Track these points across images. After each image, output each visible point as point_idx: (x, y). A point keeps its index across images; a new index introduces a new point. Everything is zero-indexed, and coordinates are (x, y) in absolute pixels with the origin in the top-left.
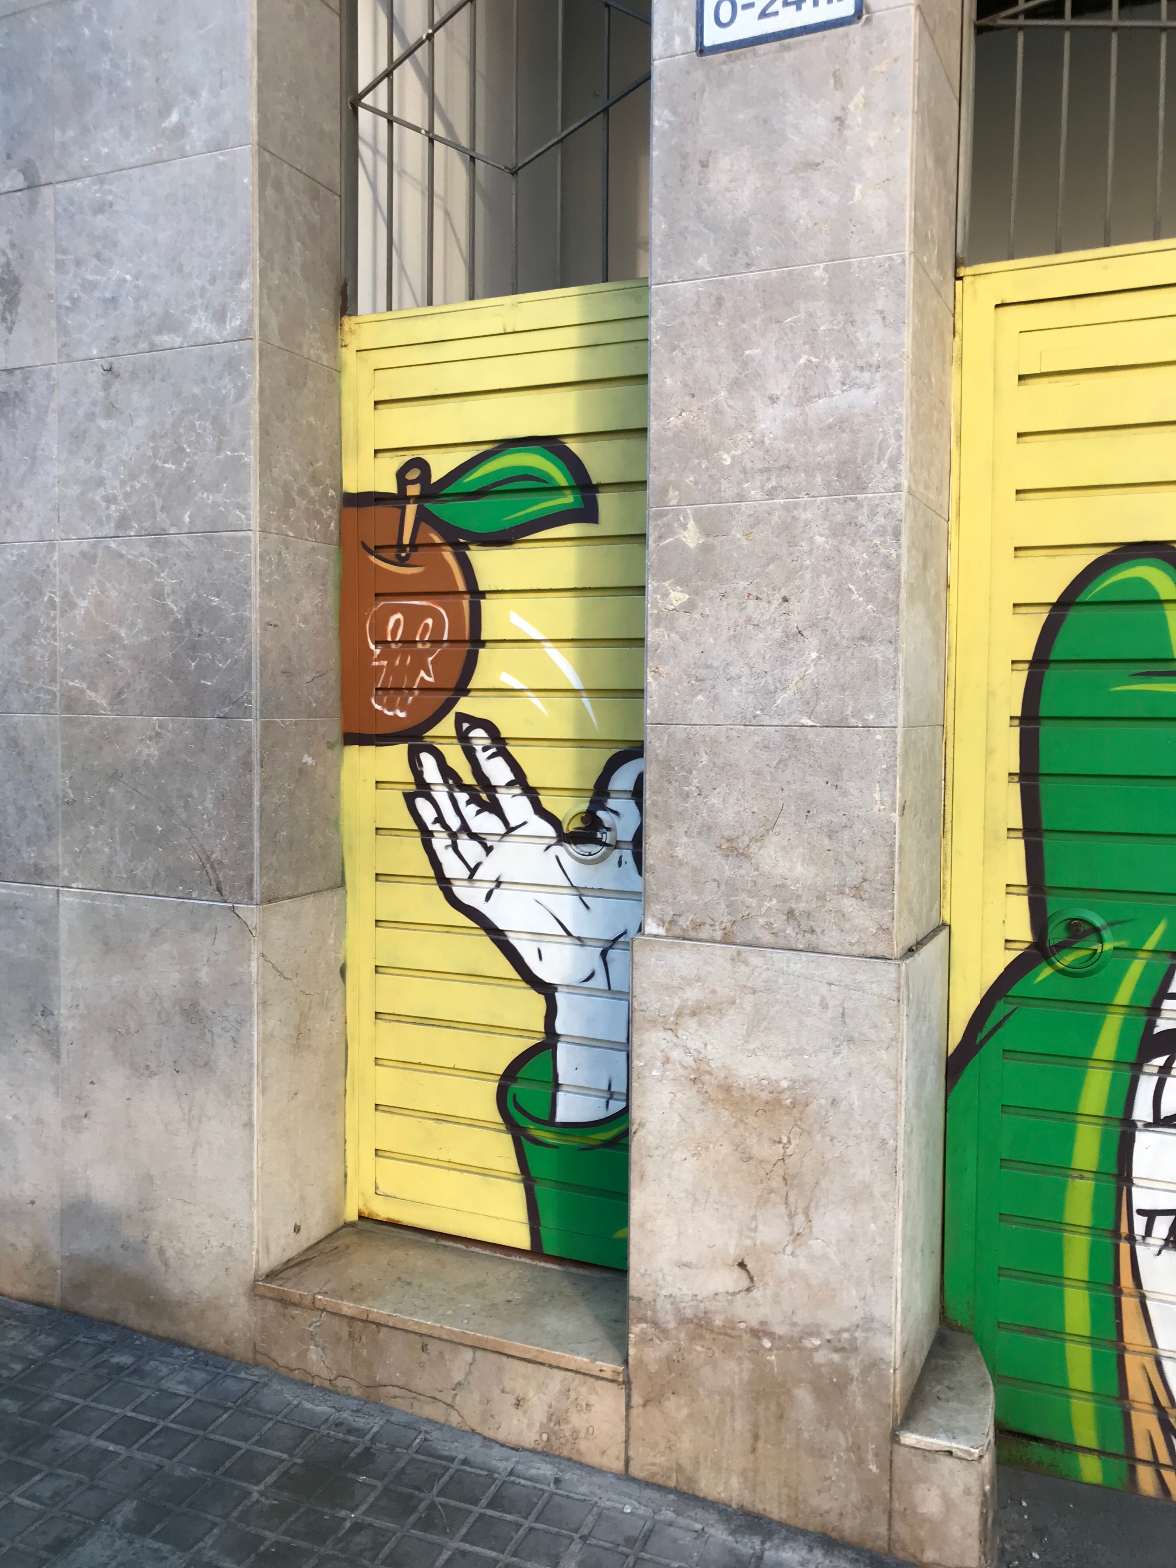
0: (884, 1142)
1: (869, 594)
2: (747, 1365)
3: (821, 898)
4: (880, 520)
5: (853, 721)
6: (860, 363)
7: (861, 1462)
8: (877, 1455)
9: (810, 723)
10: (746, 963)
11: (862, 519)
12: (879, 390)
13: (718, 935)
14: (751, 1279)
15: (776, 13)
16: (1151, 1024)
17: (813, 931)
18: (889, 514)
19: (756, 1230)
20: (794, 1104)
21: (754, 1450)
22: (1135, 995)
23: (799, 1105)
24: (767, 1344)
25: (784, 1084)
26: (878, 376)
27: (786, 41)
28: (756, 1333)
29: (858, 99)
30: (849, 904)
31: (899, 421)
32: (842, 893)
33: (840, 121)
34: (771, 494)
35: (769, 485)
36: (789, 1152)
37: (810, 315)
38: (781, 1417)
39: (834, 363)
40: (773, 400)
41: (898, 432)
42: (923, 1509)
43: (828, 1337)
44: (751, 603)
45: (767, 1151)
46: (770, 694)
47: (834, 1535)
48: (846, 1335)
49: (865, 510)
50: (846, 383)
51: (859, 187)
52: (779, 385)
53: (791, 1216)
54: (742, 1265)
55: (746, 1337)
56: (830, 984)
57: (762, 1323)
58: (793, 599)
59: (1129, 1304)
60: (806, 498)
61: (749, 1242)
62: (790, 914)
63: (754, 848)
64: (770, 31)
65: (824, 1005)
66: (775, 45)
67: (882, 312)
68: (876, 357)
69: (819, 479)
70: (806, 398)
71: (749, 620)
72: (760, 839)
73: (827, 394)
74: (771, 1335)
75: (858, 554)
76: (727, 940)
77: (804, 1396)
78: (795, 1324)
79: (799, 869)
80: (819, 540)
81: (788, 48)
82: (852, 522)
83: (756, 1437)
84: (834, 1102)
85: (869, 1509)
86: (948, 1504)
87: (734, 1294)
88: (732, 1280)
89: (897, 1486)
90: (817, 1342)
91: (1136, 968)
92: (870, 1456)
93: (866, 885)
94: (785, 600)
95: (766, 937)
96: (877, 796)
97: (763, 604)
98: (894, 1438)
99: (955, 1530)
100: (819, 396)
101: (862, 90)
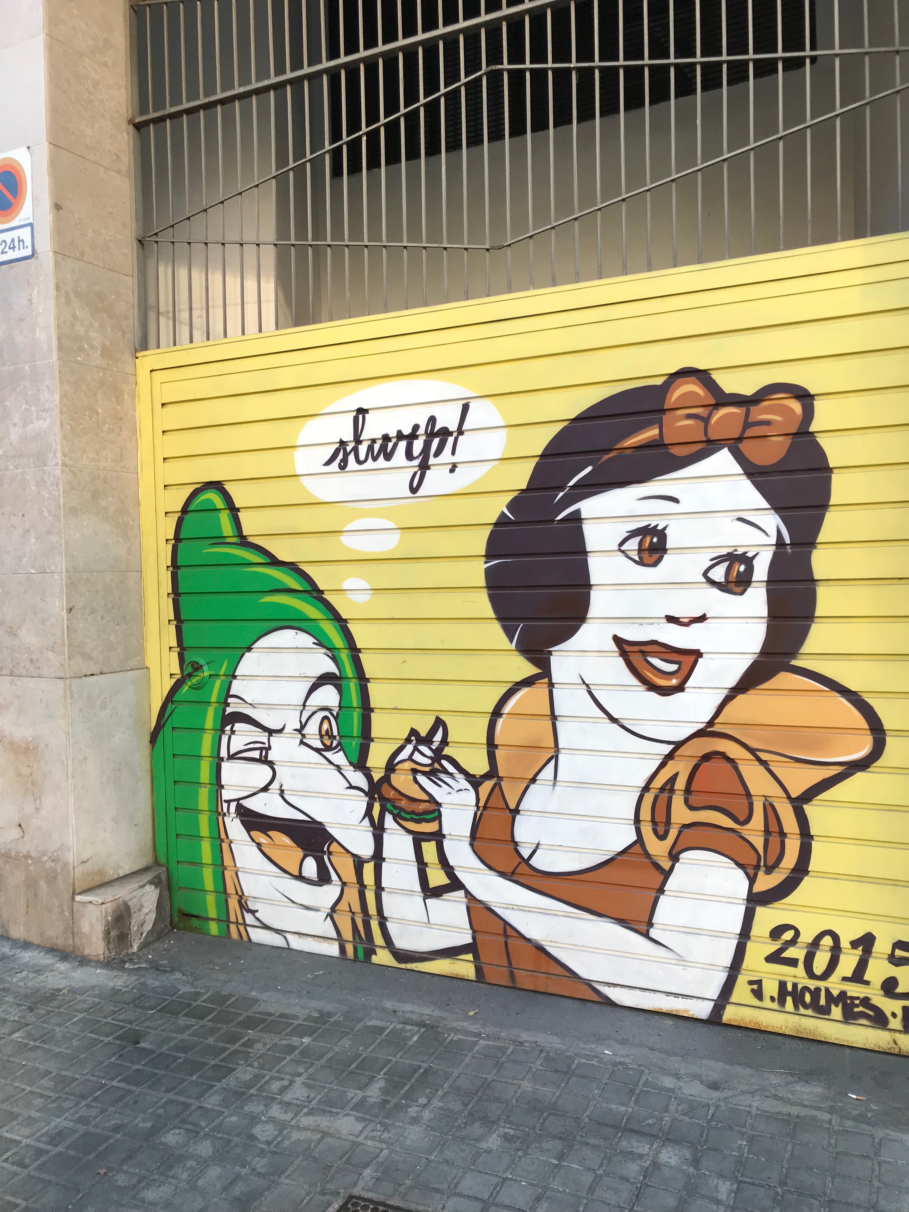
0: (63, 762)
1: (50, 512)
2: (24, 873)
3: (42, 653)
4: (52, 479)
5: (48, 570)
6: (42, 409)
7: (63, 911)
8: (68, 908)
9: (34, 572)
10: (15, 684)
11: (46, 478)
12: (48, 421)
13: (8, 673)
14: (23, 831)
15: (6, 252)
16: (224, 710)
17: (39, 668)
18: (54, 476)
19: (24, 809)
20: (34, 748)
21: (28, 913)
22: (218, 697)
23: (36, 748)
24: (30, 862)
25: (30, 739)
26: (48, 415)
27: (11, 265)
28: (26, 857)
29: (36, 291)
30: (50, 654)
31: (55, 435)
32: (48, 650)
33: (30, 300)
34: (16, 467)
35: (16, 463)
36: (33, 770)
37: (25, 387)
38: (36, 895)
39: (33, 409)
40: (15, 425)
41: (55, 439)
42: (83, 930)
43: (50, 855)
44: (12, 517)
45: (26, 771)
46: (20, 559)
47: (55, 947)
48: (55, 854)
49: (47, 475)
50: (39, 418)
51: (38, 330)
52: (16, 418)
53: (35, 800)
54: (20, 826)
55: (23, 859)
56: (43, 691)
57: (28, 852)
58: (25, 515)
59: (225, 846)
60: (28, 469)
61: (22, 815)
62: (32, 660)
63: (18, 631)
64: (5, 260)
65: (41, 701)
66: (7, 266)
67: (48, 386)
68: (47, 406)
69: (31, 460)
70: (25, 425)
71: (12, 525)
72: (20, 627)
73: (32, 423)
74: (31, 857)
75: (45, 494)
76: (11, 674)
77: (43, 883)
78: (39, 851)
79: (34, 639)
80: (33, 488)
81: (11, 268)
82: (43, 480)
83: (28, 906)
84: (46, 746)
85: (66, 933)
86: (92, 926)
87: (18, 840)
88: (15, 833)
89: (75, 921)
90: (46, 858)
91: (218, 683)
92: (66, 908)
93: (55, 645)
94: (23, 516)
95: (24, 673)
96: (57, 604)
97: (16, 518)
98: (73, 899)
99: (94, 939)
100: (30, 424)
101: (36, 288)
